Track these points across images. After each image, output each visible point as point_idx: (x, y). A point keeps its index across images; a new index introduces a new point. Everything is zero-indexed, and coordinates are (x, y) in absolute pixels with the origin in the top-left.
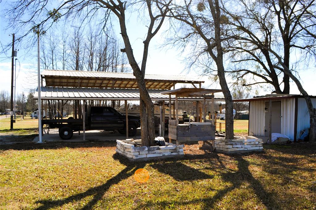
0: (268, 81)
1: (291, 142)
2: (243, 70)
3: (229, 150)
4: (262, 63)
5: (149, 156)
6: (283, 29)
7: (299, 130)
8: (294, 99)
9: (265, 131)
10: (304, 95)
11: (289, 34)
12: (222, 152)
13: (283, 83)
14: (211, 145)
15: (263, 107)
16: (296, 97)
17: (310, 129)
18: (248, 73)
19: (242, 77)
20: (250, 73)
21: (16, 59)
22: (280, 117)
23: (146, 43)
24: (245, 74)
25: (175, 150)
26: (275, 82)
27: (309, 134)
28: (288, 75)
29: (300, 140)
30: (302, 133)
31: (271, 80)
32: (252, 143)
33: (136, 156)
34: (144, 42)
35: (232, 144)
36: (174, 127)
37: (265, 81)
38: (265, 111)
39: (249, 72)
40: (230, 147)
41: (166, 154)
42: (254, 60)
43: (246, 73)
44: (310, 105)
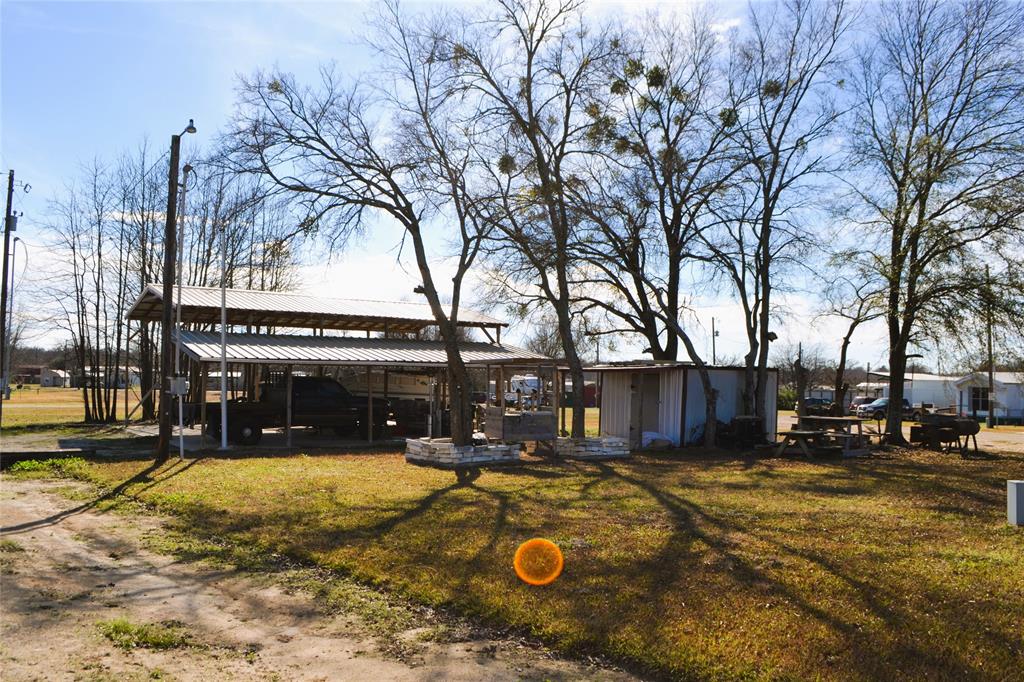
0: (638, 329)
1: (674, 447)
2: (586, 298)
3: (581, 454)
4: (626, 291)
5: (475, 459)
6: (669, 222)
7: (689, 425)
8: (682, 372)
9: (631, 429)
10: (698, 364)
11: (681, 234)
12: (570, 457)
13: (666, 331)
14: (551, 447)
15: (628, 383)
16: (684, 367)
17: (705, 425)
18: (595, 305)
19: (582, 312)
20: (599, 307)
21: (16, 239)
22: (657, 402)
23: (457, 281)
24: (589, 307)
25: (508, 453)
26: (650, 332)
27: (704, 432)
28: (674, 331)
29: (689, 444)
30: (694, 431)
31: (642, 325)
32: (614, 445)
33: (460, 459)
34: (453, 280)
35: (585, 446)
36: (497, 418)
37: (631, 328)
38: (631, 392)
39: (597, 303)
40: (583, 449)
41: (497, 458)
42: (611, 282)
43: (591, 306)
44: (707, 383)
